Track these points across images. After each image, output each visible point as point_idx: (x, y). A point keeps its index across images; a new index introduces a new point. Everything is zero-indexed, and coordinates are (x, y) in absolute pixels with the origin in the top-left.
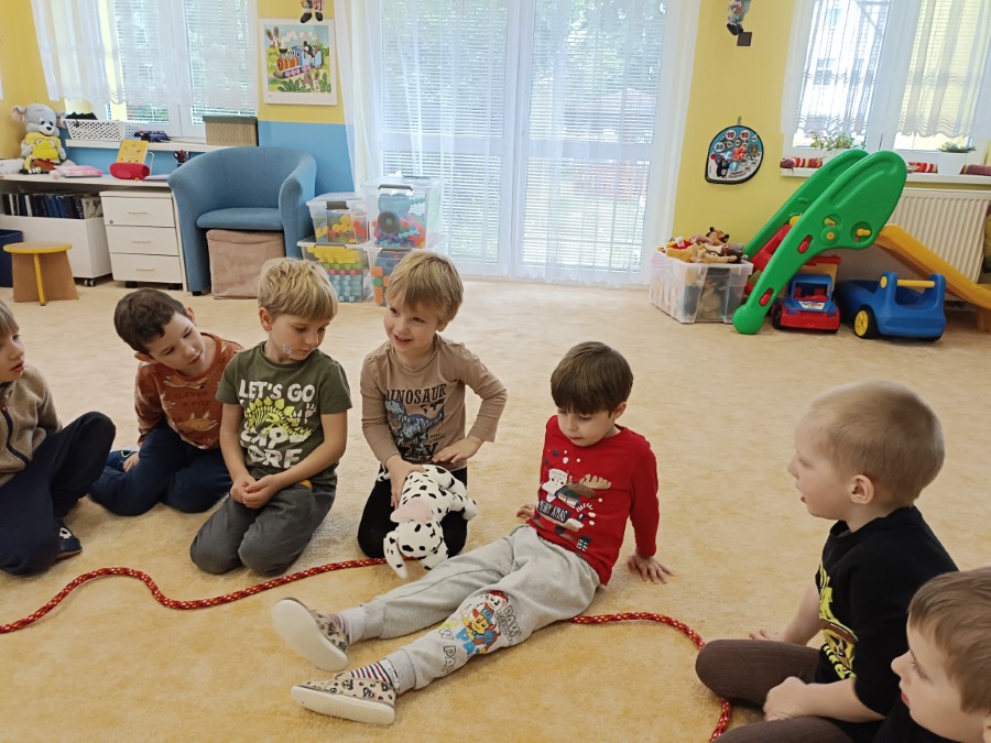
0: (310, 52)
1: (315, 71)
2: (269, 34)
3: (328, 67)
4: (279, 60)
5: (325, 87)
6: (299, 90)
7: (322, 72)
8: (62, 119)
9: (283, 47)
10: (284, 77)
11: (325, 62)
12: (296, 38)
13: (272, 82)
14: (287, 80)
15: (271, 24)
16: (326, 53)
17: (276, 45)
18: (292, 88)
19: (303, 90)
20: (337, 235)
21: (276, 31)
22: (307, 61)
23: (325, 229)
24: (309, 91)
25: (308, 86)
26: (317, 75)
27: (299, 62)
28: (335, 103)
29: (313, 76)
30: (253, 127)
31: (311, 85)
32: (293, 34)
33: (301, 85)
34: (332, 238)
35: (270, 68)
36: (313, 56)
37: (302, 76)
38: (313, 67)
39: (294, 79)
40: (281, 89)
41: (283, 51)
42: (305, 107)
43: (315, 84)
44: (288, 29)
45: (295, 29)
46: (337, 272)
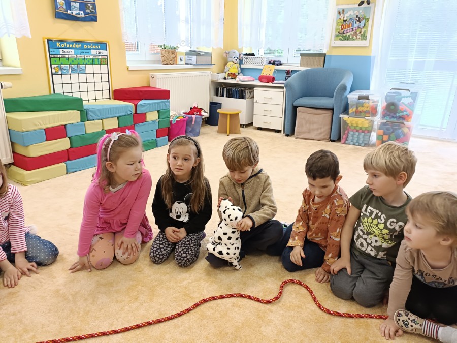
0: (359, 21)
1: (360, 29)
2: (339, 12)
3: (367, 27)
4: (342, 25)
5: (364, 37)
6: (350, 40)
7: (363, 30)
8: (242, 56)
9: (345, 19)
10: (343, 33)
11: (366, 25)
12: (353, 14)
13: (337, 36)
14: (344, 35)
15: (341, 7)
16: (368, 20)
17: (342, 18)
18: (346, 38)
19: (352, 39)
20: (360, 112)
21: (343, 11)
22: (356, 25)
23: (354, 109)
24: (355, 40)
25: (355, 37)
26: (360, 32)
27: (352, 26)
28: (368, 46)
29: (358, 32)
30: (323, 58)
31: (357, 36)
32: (351, 12)
33: (351, 37)
34: (358, 114)
35: (336, 30)
36: (360, 22)
37: (352, 32)
38: (359, 27)
39: (348, 34)
40: (341, 39)
41: (345, 21)
42: (352, 48)
43: (359, 36)
44: (350, 9)
45: (354, 9)
46: (357, 131)
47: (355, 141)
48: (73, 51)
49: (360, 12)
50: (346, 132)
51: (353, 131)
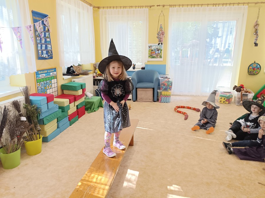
0: (158, 50)
2: (149, 47)
3: (162, 53)
4: (151, 52)
5: (161, 57)
6: (155, 58)
9: (152, 49)
10: (152, 55)
12: (155, 47)
13: (149, 56)
15: (150, 45)
16: (162, 50)
18: (153, 57)
19: (156, 58)
21: (151, 46)
22: (157, 52)
24: (157, 58)
25: (157, 57)
26: (159, 55)
27: (155, 52)
28: (163, 60)
31: (158, 57)
32: (154, 47)
33: (155, 57)
35: (149, 54)
37: (156, 55)
38: (158, 53)
39: (154, 56)
40: (151, 58)
41: (152, 50)
42: (156, 61)
43: (159, 56)
44: (154, 46)
45: (155, 46)
46: (166, 97)
47: (165, 101)
48: (44, 74)
49: (158, 47)
50: (161, 97)
51: (163, 97)
